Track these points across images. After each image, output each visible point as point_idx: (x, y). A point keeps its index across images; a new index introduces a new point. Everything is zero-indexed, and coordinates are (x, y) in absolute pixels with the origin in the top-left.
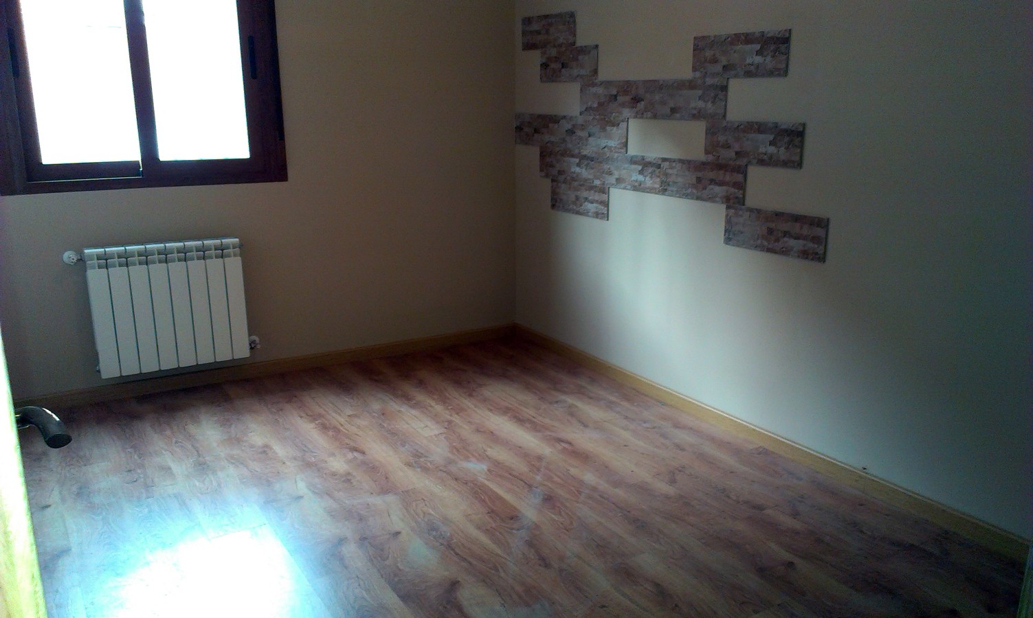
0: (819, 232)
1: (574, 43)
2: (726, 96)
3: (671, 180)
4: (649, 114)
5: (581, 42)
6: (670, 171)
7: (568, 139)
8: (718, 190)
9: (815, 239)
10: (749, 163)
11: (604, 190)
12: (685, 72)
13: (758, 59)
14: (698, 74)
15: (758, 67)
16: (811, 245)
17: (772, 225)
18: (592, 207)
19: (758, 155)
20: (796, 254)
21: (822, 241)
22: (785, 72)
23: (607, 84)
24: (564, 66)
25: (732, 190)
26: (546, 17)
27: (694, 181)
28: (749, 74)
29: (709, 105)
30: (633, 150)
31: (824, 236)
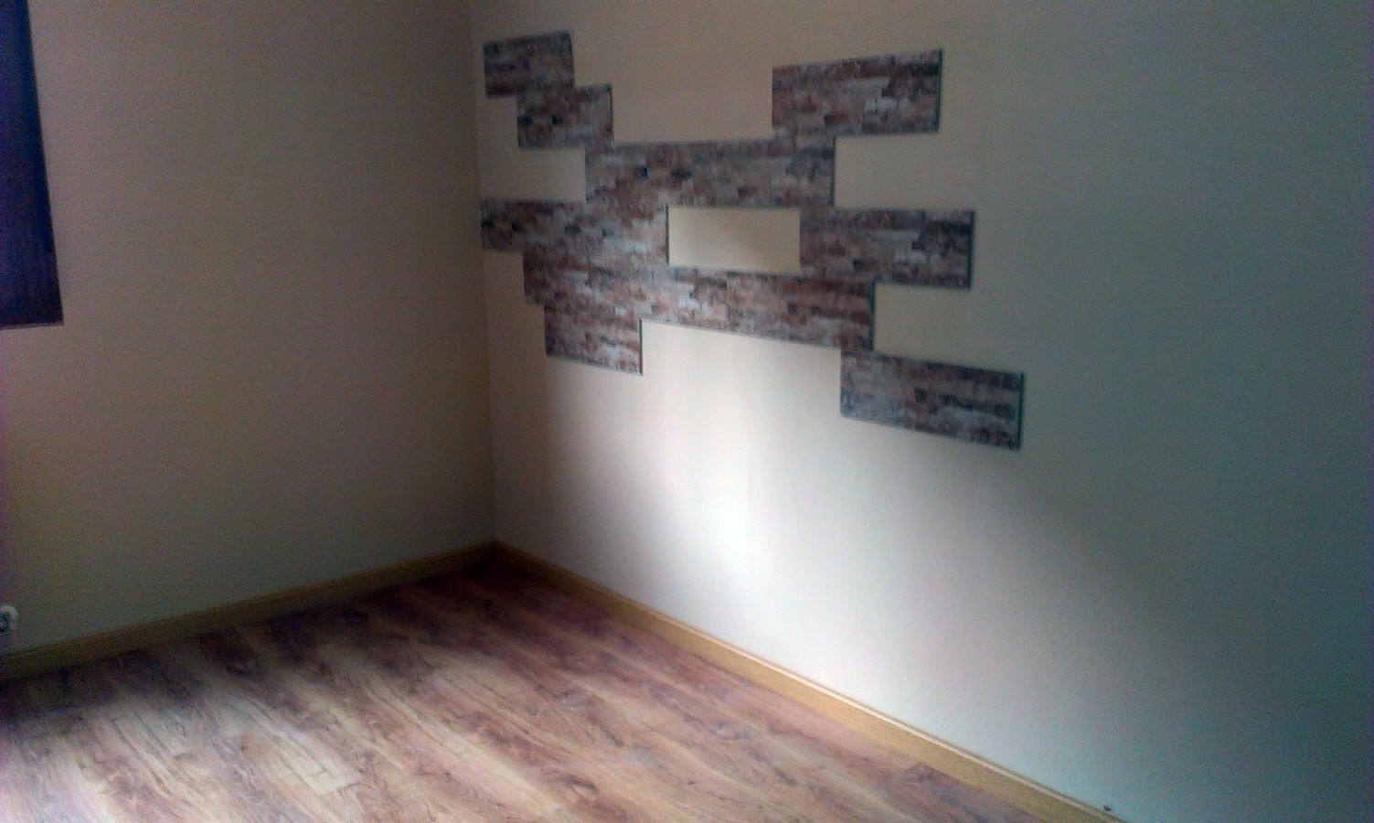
0: (1009, 397)
1: (571, 83)
2: (833, 166)
3: (744, 308)
4: (703, 199)
5: (582, 80)
6: (743, 293)
7: (569, 240)
8: (826, 324)
9: (1001, 410)
10: (879, 278)
11: (632, 324)
12: (762, 128)
13: (886, 104)
14: (783, 131)
15: (886, 117)
16: (993, 420)
17: (925, 385)
18: (613, 353)
19: (893, 265)
20: (969, 436)
21: (1012, 412)
22: (934, 125)
23: (630, 149)
24: (556, 120)
25: (851, 325)
26: (523, 41)
27: (785, 309)
28: (870, 129)
29: (805, 182)
30: (678, 258)
31: (1017, 405)
